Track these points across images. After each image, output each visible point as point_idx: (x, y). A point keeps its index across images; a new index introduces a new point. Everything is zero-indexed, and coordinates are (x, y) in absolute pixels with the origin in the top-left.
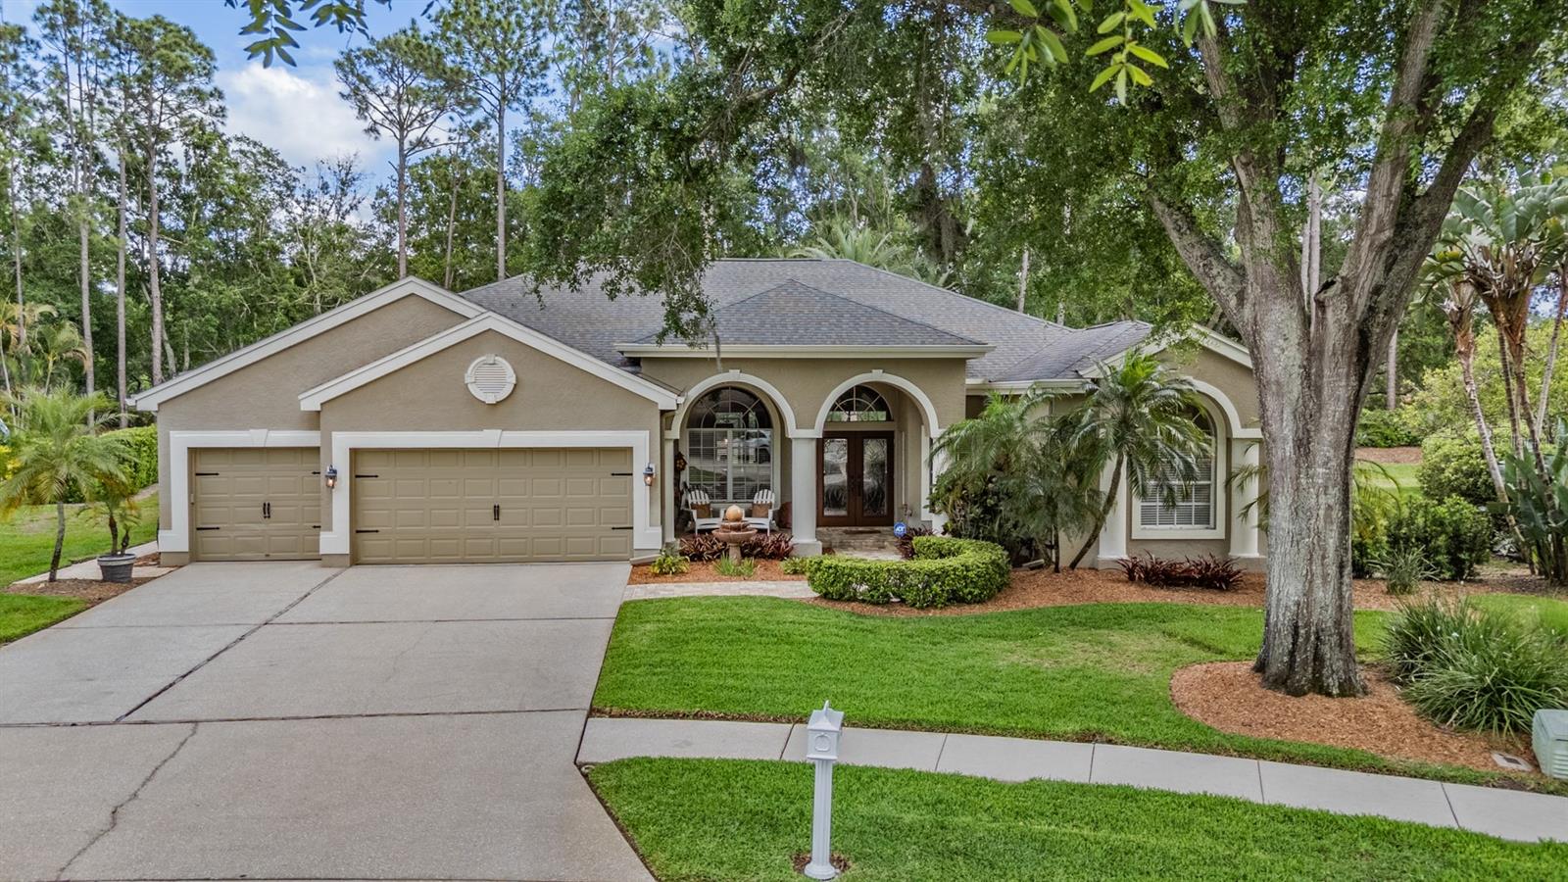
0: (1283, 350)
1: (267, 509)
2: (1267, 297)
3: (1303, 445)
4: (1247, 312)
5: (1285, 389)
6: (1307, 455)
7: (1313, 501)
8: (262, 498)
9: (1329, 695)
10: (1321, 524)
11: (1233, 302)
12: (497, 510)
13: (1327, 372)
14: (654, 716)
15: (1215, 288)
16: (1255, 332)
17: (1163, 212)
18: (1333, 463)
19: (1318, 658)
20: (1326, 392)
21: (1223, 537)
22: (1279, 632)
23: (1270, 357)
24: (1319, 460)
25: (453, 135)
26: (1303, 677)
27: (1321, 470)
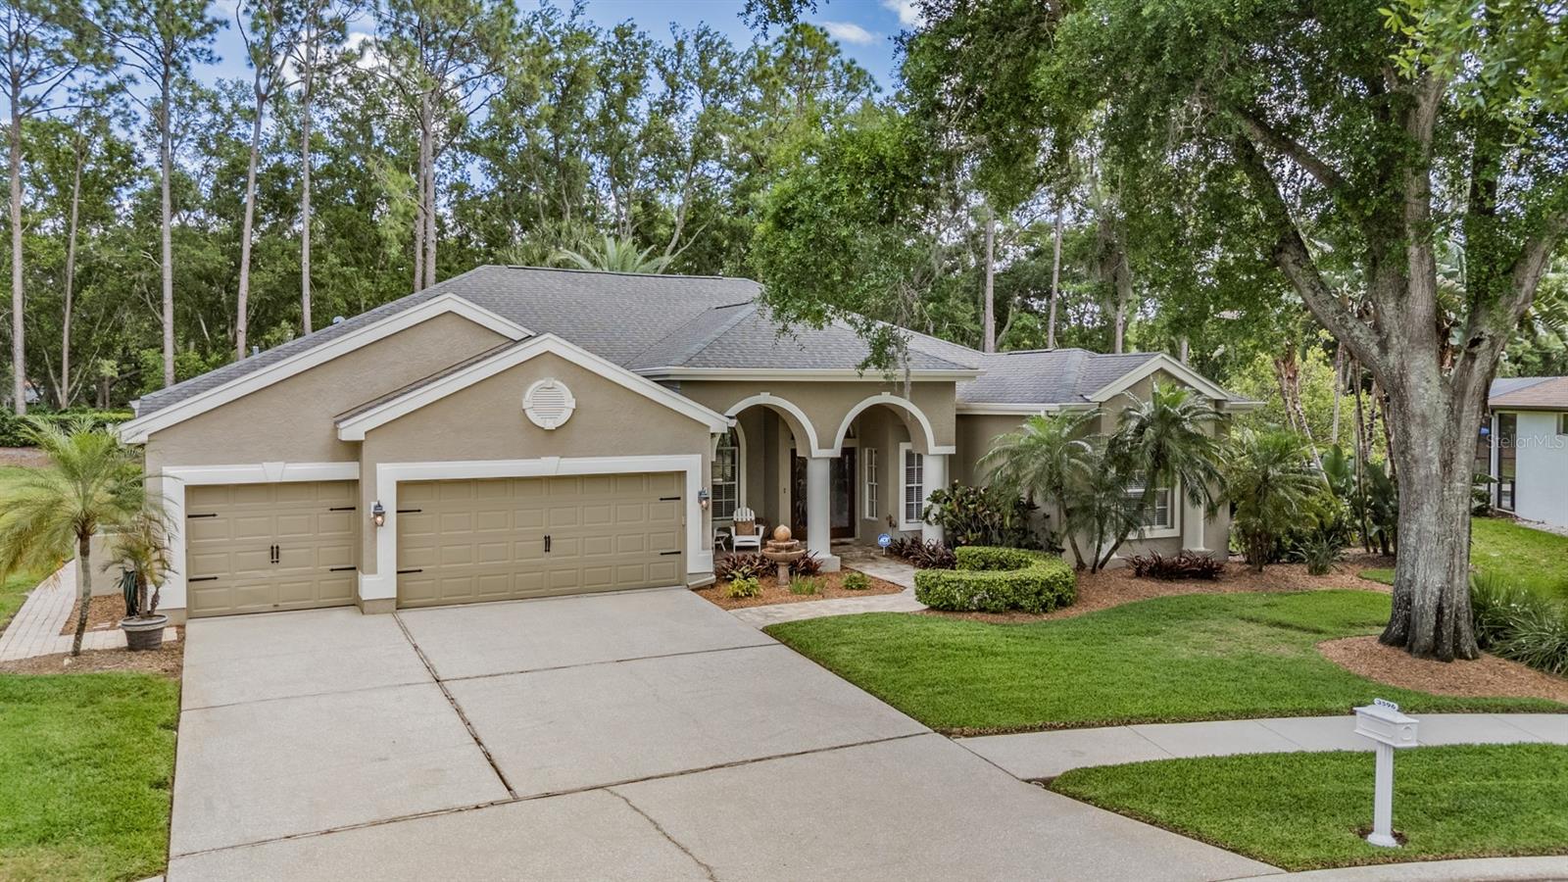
0: (1426, 390)
1: (275, 553)
2: (1413, 348)
3: (1447, 465)
4: (1392, 359)
5: (1431, 421)
6: (1450, 472)
7: (1454, 508)
8: (270, 540)
9: (1467, 659)
10: (1459, 526)
11: (1375, 350)
12: (548, 540)
13: (1466, 408)
14: (1005, 732)
15: (1353, 338)
16: (1401, 376)
17: (1297, 272)
18: (1467, 479)
19: (1457, 630)
20: (1463, 423)
21: (1178, 535)
22: (1427, 613)
23: (1415, 394)
24: (1458, 476)
25: (75, 96)
26: (1448, 647)
27: (1459, 485)
